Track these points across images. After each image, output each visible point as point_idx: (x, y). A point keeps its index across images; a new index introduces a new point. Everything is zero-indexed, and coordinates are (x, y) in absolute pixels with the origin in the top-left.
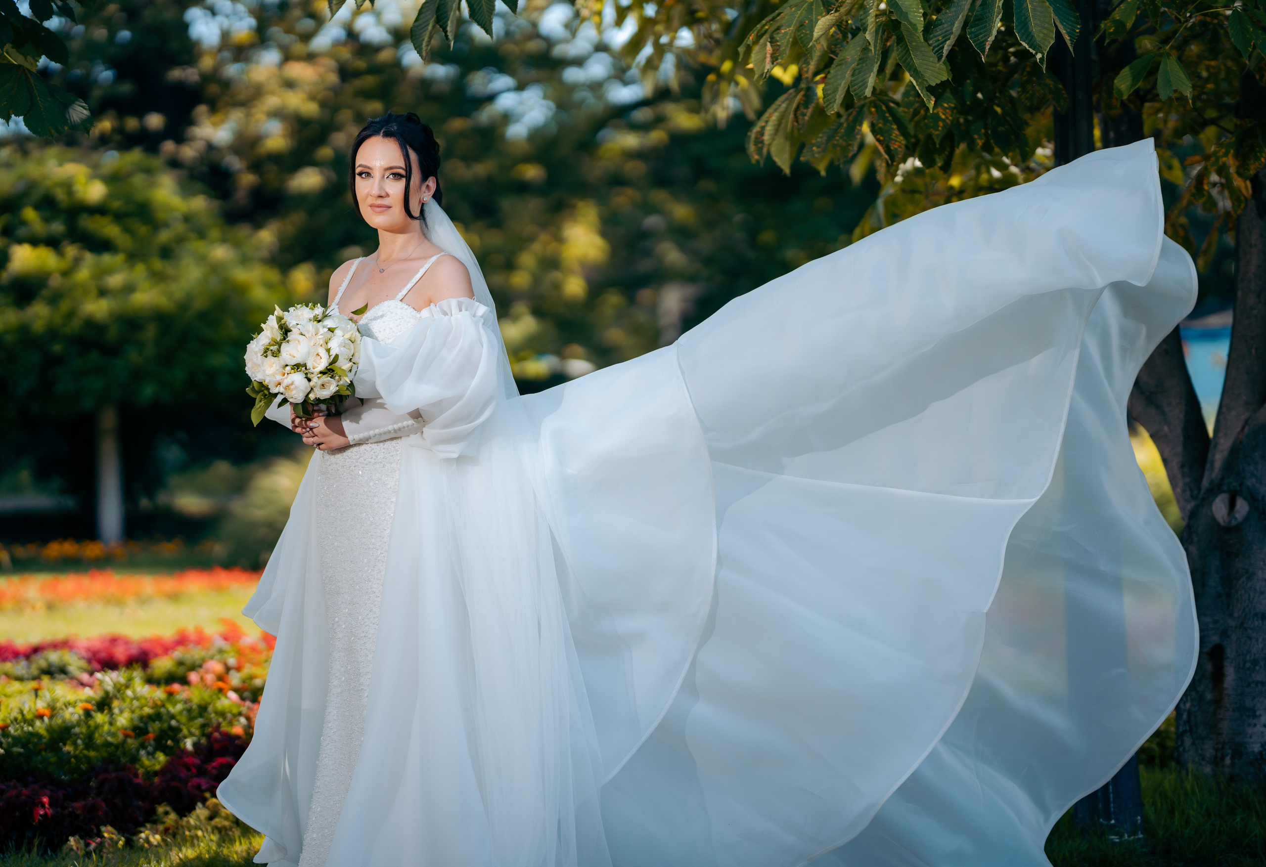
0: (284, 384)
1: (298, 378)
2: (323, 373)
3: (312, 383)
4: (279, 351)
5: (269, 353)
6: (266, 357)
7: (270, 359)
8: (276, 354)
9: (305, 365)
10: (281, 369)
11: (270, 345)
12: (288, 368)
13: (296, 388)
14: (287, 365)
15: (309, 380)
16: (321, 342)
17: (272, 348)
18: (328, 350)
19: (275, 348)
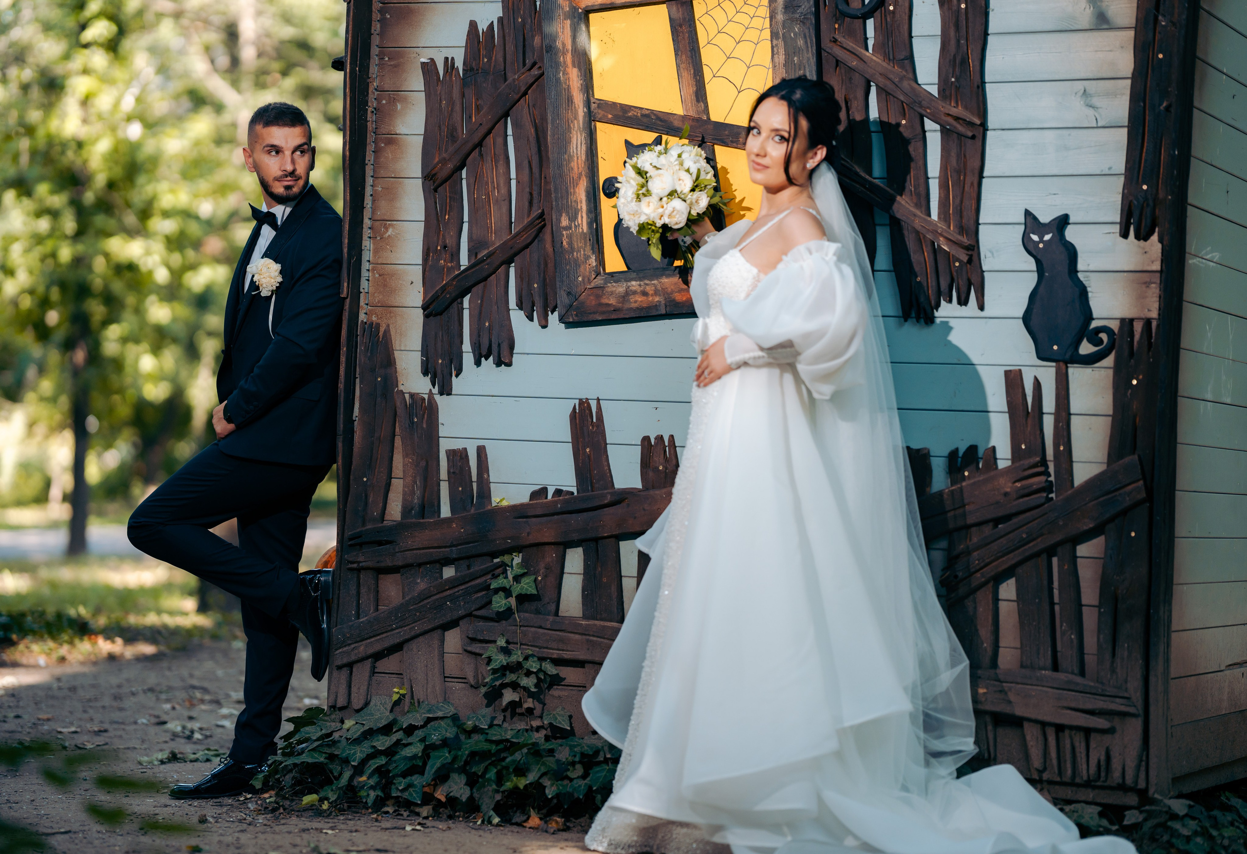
0: (667, 212)
1: (677, 203)
2: (693, 190)
3: (688, 202)
4: (648, 191)
5: (641, 196)
6: (640, 201)
7: (645, 200)
8: (648, 194)
9: (676, 191)
10: (660, 203)
11: (638, 190)
12: (665, 199)
13: (678, 211)
14: (661, 199)
15: (685, 201)
16: (677, 167)
17: (641, 192)
18: (688, 171)
19: (644, 190)
